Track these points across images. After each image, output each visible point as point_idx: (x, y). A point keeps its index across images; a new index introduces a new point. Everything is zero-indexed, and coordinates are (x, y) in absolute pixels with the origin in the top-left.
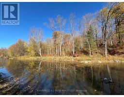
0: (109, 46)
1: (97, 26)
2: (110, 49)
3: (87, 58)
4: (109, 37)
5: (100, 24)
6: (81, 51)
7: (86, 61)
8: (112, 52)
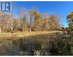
0: (32, 28)
1: (28, 17)
2: (32, 29)
3: (22, 33)
4: (32, 24)
5: (30, 16)
6: (18, 29)
7: (20, 35)
8: (32, 30)
